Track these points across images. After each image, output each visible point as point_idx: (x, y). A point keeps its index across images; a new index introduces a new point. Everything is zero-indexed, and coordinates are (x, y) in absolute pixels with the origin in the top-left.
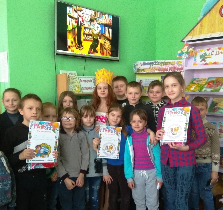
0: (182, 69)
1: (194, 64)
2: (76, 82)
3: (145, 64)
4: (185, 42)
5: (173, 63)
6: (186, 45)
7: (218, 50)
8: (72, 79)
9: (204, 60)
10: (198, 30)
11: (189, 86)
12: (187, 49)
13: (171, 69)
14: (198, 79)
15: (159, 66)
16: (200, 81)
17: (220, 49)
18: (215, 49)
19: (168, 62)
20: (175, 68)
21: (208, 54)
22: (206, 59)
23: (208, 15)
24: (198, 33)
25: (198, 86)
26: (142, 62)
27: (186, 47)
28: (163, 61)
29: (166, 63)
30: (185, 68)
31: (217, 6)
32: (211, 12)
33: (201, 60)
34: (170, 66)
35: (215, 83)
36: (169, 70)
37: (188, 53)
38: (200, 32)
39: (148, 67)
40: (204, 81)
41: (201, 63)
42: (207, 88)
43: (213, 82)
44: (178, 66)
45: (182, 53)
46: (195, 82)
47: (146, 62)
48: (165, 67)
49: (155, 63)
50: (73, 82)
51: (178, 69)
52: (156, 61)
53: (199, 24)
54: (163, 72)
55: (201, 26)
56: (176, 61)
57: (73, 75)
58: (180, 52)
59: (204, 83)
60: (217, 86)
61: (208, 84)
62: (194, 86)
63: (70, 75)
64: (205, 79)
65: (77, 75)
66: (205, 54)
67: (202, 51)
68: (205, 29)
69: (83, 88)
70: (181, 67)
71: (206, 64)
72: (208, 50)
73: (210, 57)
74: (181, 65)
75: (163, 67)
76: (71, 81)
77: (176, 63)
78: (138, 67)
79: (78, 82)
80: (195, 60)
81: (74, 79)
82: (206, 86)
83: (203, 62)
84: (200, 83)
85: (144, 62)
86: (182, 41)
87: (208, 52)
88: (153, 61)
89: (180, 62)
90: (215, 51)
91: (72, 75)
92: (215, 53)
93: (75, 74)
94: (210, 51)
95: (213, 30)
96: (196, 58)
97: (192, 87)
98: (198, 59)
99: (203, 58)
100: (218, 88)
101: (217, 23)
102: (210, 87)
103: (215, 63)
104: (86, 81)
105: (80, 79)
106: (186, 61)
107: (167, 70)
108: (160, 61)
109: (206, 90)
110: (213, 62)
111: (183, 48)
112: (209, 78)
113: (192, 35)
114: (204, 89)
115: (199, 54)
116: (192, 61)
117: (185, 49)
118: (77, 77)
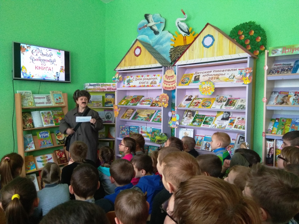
0: (115, 89)
1: (124, 86)
2: (30, 98)
3: (90, 85)
4: (117, 71)
5: (110, 85)
6: (117, 73)
7: (136, 77)
8: (27, 96)
9: (129, 84)
10: (123, 64)
11: (122, 101)
12: (118, 76)
13: (108, 89)
14: (128, 96)
15: (100, 87)
16: (128, 98)
17: (137, 77)
18: (135, 76)
19: (106, 84)
20: (111, 88)
21: (131, 80)
22: (130, 83)
23: (128, 54)
24: (123, 65)
25: (126, 101)
26: (88, 84)
27: (117, 75)
28: (102, 84)
29: (104, 85)
30: (118, 89)
31: (132, 48)
32: (130, 52)
33: (127, 84)
34: (108, 87)
35: (136, 99)
36: (107, 90)
37: (118, 78)
38: (125, 65)
39: (92, 87)
40: (131, 98)
41: (127, 86)
42: (131, 103)
43: (135, 99)
44: (113, 87)
45: (115, 78)
46: (126, 98)
47: (91, 84)
48: (104, 88)
49: (97, 85)
50: (27, 99)
51: (113, 89)
52: (98, 83)
53: (124, 60)
54: (103, 91)
55: (125, 61)
56: (111, 84)
57: (29, 94)
58: (114, 77)
59: (130, 99)
60: (136, 102)
61: (132, 100)
62: (124, 101)
63: (26, 94)
64: (131, 97)
65: (32, 94)
66: (130, 79)
67: (128, 78)
68: (127, 64)
69: (36, 103)
70: (115, 88)
71: (130, 86)
72: (131, 77)
73: (132, 82)
74: (115, 87)
75: (103, 88)
76: (26, 98)
77: (111, 85)
78: (86, 87)
79: (32, 98)
80: (124, 83)
81: (29, 96)
82: (131, 101)
83: (128, 85)
84: (128, 99)
85: (90, 84)
86: (115, 70)
87: (131, 79)
88: (96, 84)
89: (114, 84)
90: (135, 78)
91: (27, 94)
92: (135, 79)
93: (30, 93)
94: (132, 78)
95: (131, 64)
96: (125, 82)
97: (123, 102)
98: (126, 83)
99: (129, 82)
100: (137, 103)
101: (133, 59)
102: (133, 103)
103: (134, 86)
104: (39, 98)
105: (34, 96)
106: (118, 84)
107: (105, 90)
108: (101, 84)
109: (130, 104)
110: (133, 85)
111: (116, 75)
112: (134, 96)
113: (120, 66)
114: (129, 104)
115: (127, 79)
116: (122, 84)
117: (117, 76)
118: (32, 95)
